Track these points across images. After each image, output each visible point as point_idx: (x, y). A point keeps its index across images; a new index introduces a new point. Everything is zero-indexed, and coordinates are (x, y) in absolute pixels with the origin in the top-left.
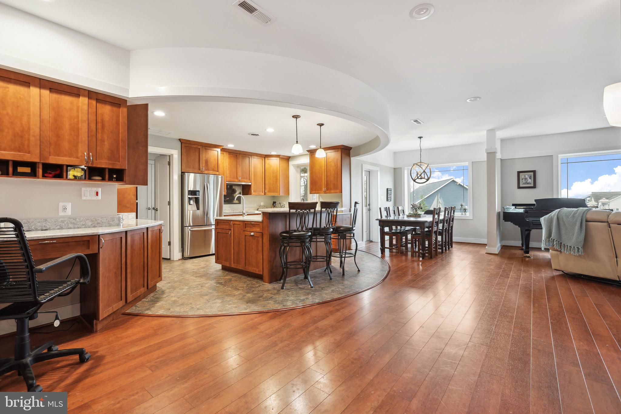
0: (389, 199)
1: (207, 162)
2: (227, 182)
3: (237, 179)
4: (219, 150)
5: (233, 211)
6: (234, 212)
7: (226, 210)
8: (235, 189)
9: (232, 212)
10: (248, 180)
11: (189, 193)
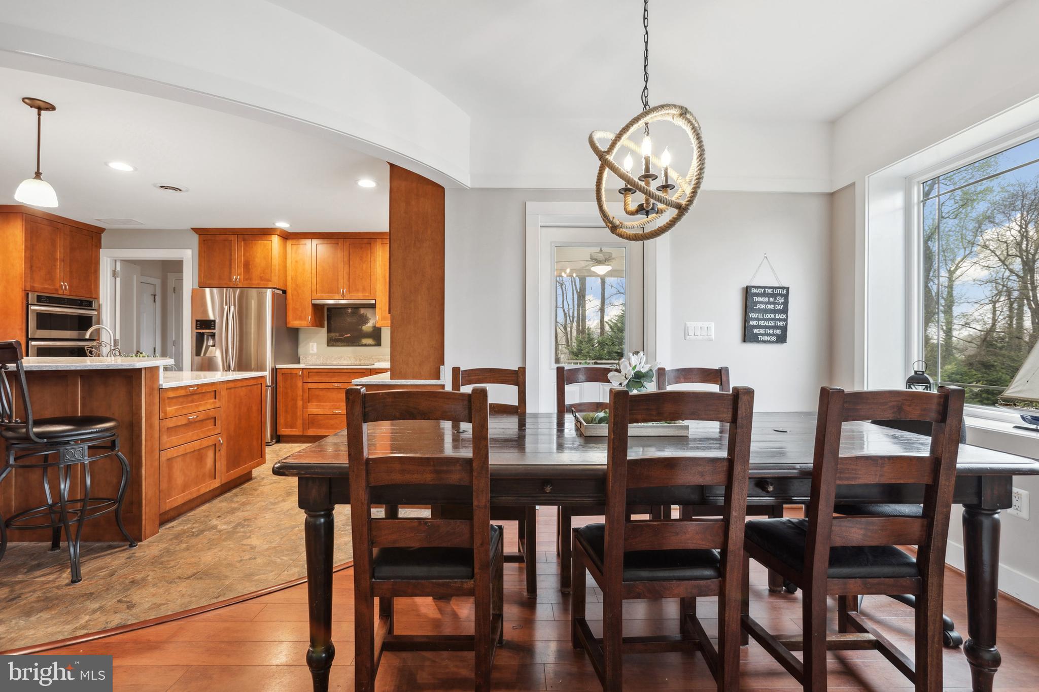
0: (755, 331)
1: (247, 266)
2: (314, 302)
3: (338, 294)
4: (276, 240)
5: (360, 360)
6: (362, 362)
7: (343, 359)
8: (366, 316)
9: (358, 362)
10: (367, 294)
11: (197, 324)
